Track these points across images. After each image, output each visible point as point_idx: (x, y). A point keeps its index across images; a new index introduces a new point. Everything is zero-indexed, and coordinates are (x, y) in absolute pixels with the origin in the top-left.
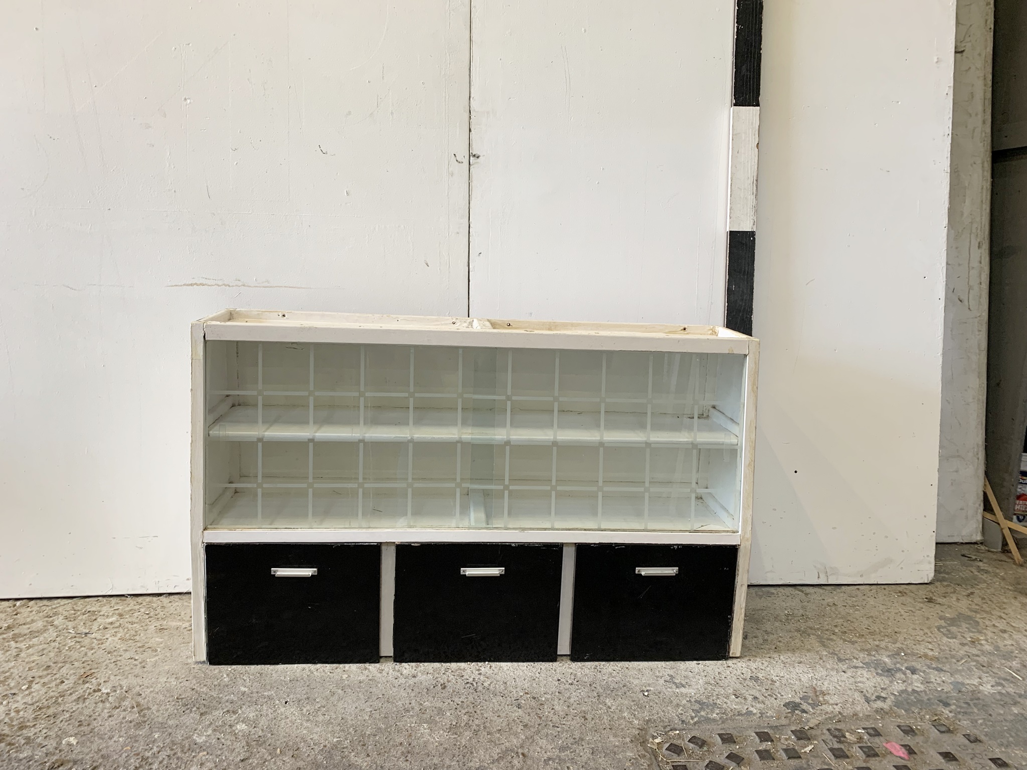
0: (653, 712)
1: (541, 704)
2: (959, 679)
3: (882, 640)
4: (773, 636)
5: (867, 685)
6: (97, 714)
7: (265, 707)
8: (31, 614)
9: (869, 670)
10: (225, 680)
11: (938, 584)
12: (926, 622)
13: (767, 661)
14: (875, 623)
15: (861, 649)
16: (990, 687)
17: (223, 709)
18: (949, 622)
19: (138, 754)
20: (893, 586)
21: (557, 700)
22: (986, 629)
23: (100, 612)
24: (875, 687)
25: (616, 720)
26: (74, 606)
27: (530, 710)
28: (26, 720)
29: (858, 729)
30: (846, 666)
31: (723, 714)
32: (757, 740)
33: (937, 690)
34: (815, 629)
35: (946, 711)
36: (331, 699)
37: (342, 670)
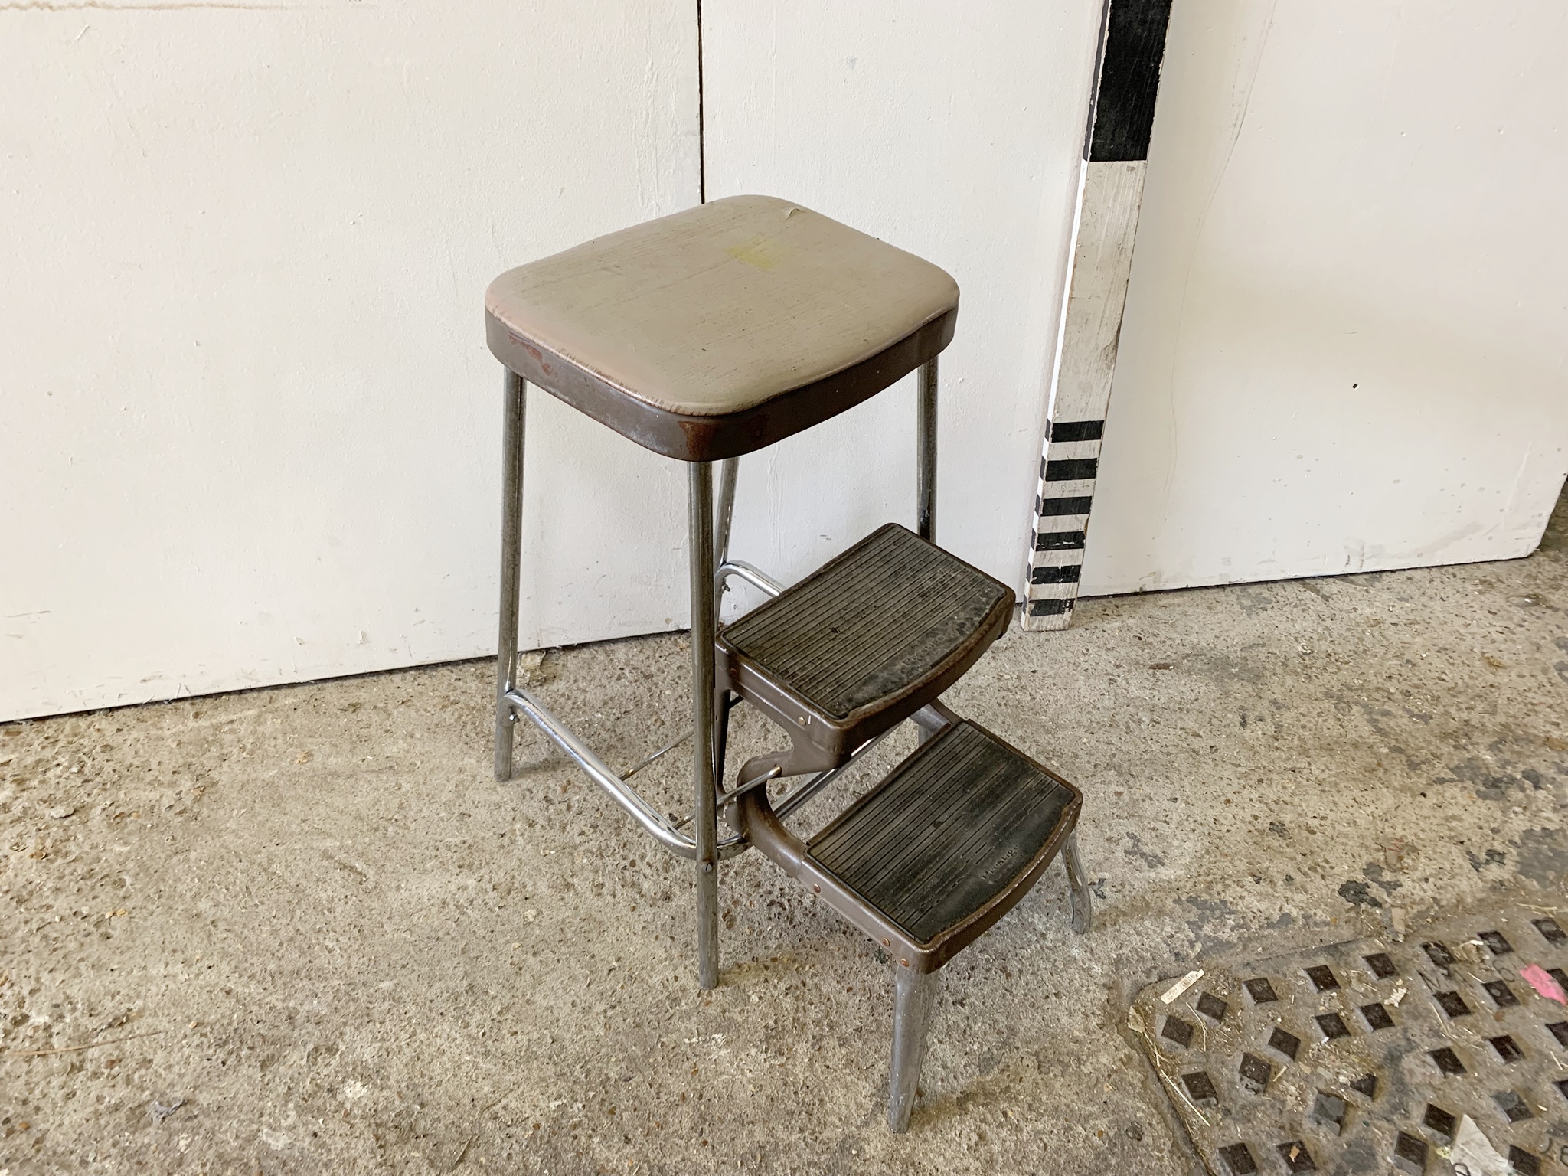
3: (1472, 709)
4: (1289, 714)
5: (1467, 825)
7: (390, 1028)
9: (1464, 785)
12: (1537, 655)
13: (1290, 780)
14: (1454, 665)
15: (1441, 733)
20: (1467, 567)
24: (1481, 828)
29: (1474, 939)
30: (1423, 781)
31: (1242, 926)
32: (1313, 988)
34: (1356, 690)
37: (520, 897)
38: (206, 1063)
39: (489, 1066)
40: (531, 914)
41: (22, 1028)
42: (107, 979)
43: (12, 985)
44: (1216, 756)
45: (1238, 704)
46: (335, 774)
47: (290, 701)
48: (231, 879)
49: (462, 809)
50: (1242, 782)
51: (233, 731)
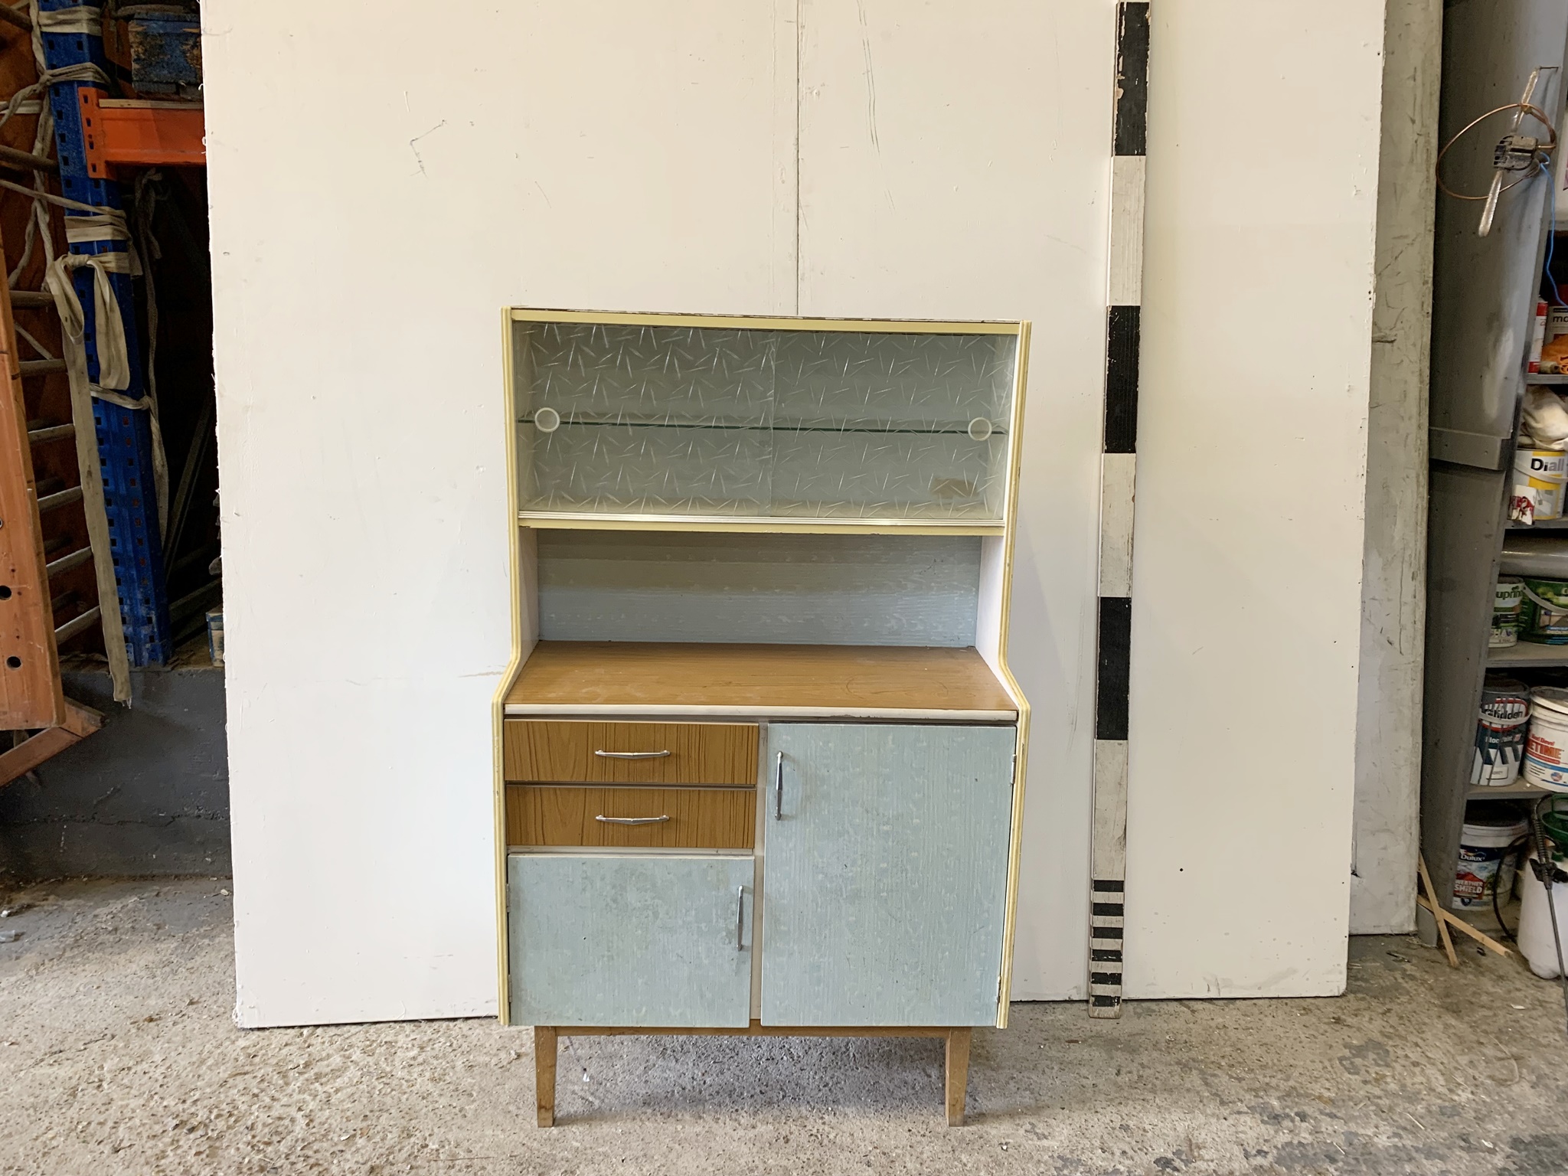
1: (892, 1161)
2: (1353, 1127)
4: (1149, 1071)
5: (1249, 1136)
7: (603, 1167)
8: (323, 1046)
11: (1351, 997)
12: (1329, 1051)
16: (1385, 1138)
17: (560, 1169)
18: (1354, 1052)
20: (1296, 1000)
21: (908, 1155)
22: (1396, 1061)
23: (397, 1042)
26: (367, 1035)
27: (880, 1169)
30: (1228, 1112)
31: (1087, 1172)
33: (1325, 1143)
35: (1332, 1169)
43: (420, 1132)
45: (1118, 1063)
50: (1109, 1103)
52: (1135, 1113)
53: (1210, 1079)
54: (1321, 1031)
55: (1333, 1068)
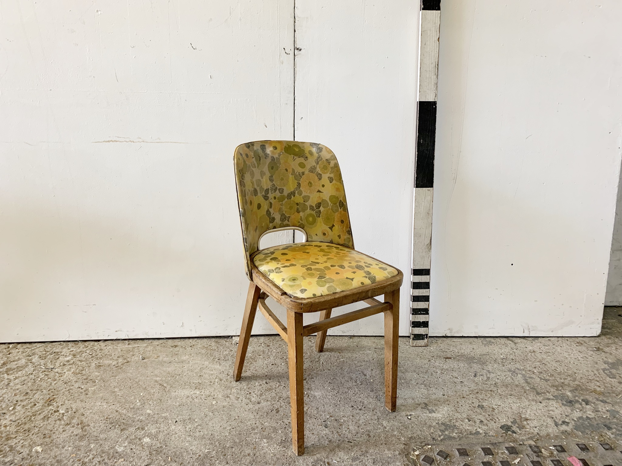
0: (414, 431)
1: (341, 425)
3: (566, 379)
4: (493, 375)
5: (556, 413)
6: (55, 429)
7: (162, 426)
8: (18, 354)
9: (558, 401)
10: (138, 404)
11: (603, 337)
12: (596, 366)
13: (489, 393)
14: (561, 366)
15: (552, 385)
17: (135, 426)
18: (610, 366)
19: (80, 460)
20: (572, 338)
21: (351, 422)
23: (61, 352)
24: (561, 414)
25: (389, 438)
26: (46, 349)
27: (333, 429)
28: (11, 432)
29: (551, 446)
30: (542, 398)
31: (460, 433)
32: (483, 454)
33: (603, 417)
34: (521, 370)
35: (609, 433)
36: (204, 420)
37: (213, 398)
38: (105, 428)
39: (189, 439)
40: (214, 402)
41: (56, 413)
42: (83, 404)
43: (57, 403)
44: (463, 384)
45: (474, 370)
46: (165, 362)
47: (157, 343)
48: (126, 384)
49: (201, 374)
50: (471, 392)
51: (138, 349)
52: (486, 399)
53: (529, 380)
54: (589, 354)
55: (600, 375)
